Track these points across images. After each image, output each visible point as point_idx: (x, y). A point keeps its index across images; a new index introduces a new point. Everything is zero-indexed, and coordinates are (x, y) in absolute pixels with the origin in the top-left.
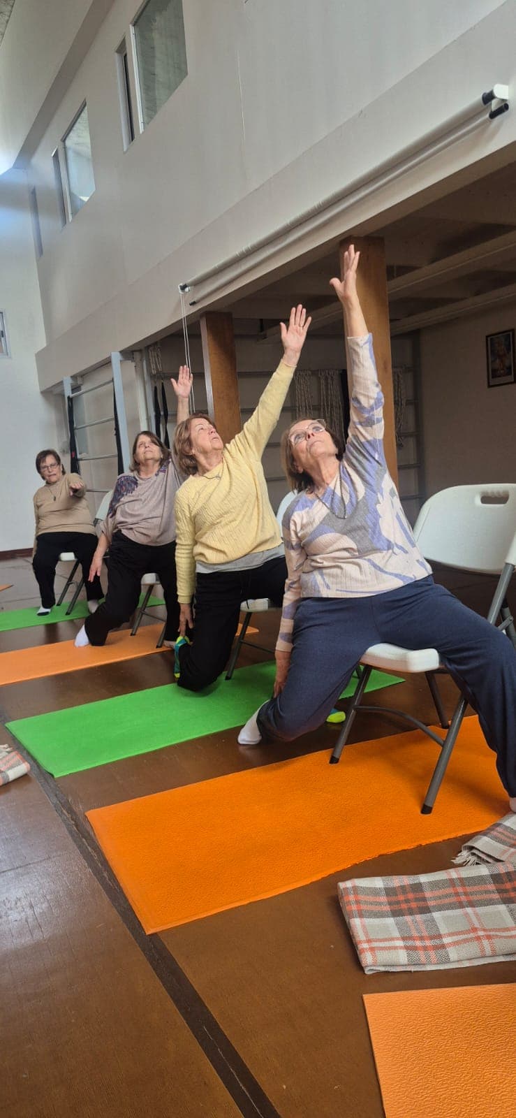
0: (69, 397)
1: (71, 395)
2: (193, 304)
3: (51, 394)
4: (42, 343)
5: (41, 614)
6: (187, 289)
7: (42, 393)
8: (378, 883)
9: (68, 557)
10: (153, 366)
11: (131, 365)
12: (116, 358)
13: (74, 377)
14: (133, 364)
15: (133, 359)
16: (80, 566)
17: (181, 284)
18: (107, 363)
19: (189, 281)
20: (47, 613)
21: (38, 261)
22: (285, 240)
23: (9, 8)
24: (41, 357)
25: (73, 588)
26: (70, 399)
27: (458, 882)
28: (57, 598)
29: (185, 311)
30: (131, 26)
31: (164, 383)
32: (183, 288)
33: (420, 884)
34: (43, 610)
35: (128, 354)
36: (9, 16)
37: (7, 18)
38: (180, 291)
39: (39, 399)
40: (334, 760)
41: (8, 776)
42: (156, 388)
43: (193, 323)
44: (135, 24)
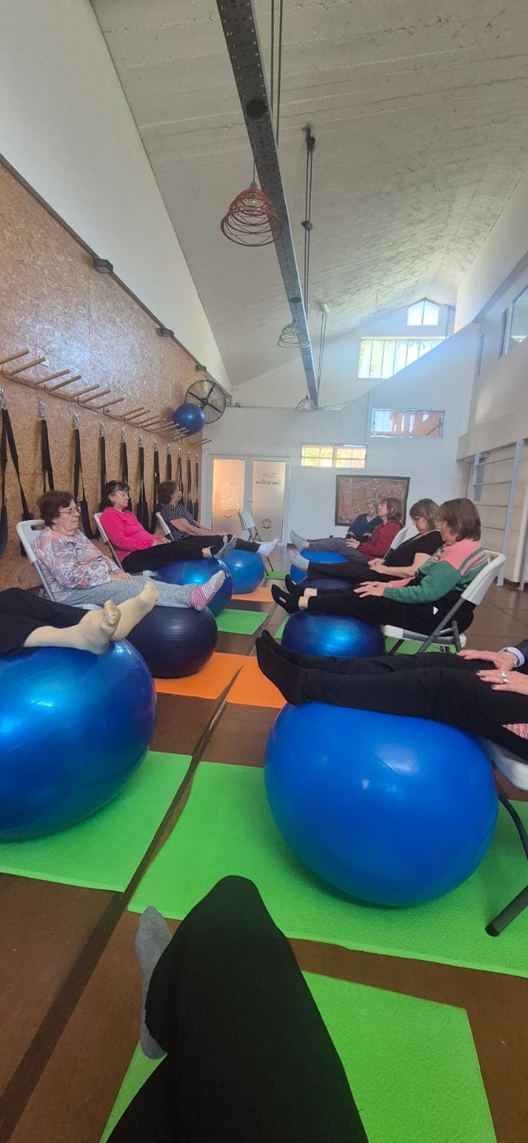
39: (454, 463)
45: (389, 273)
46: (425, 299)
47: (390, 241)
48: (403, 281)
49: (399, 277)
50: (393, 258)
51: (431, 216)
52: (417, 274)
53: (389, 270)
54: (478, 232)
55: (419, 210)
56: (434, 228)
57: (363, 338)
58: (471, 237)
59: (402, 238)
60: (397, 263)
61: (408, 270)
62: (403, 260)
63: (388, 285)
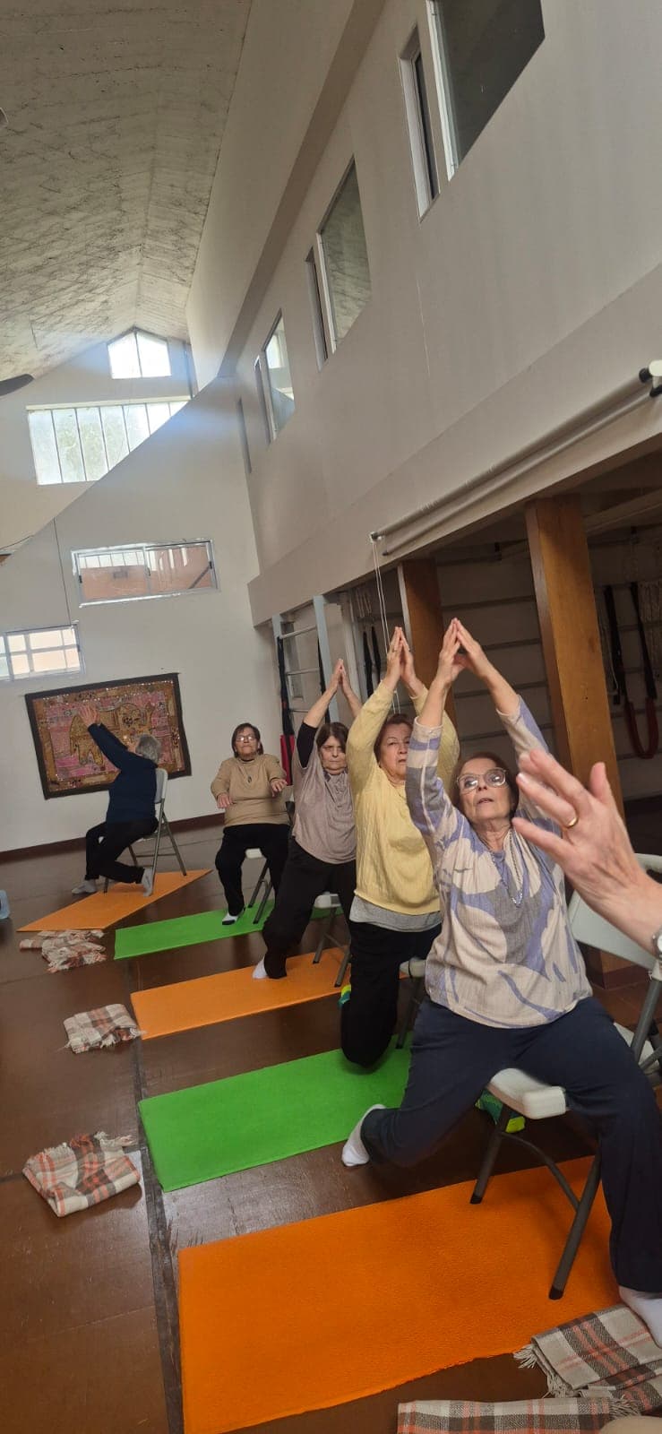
0: (278, 638)
1: (282, 637)
2: (386, 554)
3: (264, 628)
4: (255, 571)
5: (226, 923)
6: (380, 538)
7: (255, 627)
8: (443, 1409)
9: (254, 854)
10: (361, 609)
11: (336, 609)
12: (319, 601)
13: (283, 615)
14: (339, 607)
15: (338, 602)
16: (268, 870)
17: (373, 533)
18: (310, 604)
19: (380, 530)
20: (233, 922)
21: (248, 479)
22: (466, 499)
23: (205, 207)
24: (254, 586)
25: (263, 888)
26: (280, 641)
27: (537, 1421)
28: (247, 902)
29: (378, 563)
30: (317, 234)
31: (376, 627)
32: (375, 537)
33: (493, 1417)
34: (229, 917)
35: (332, 596)
36: (205, 216)
37: (203, 218)
38: (372, 541)
39: (253, 633)
40: (476, 1199)
41: (114, 1188)
42: (365, 634)
43: (389, 573)
44: (322, 232)
45: (43, 292)
46: (135, 330)
47: (21, 240)
48: (76, 303)
49: (66, 298)
50: (39, 268)
51: (86, 200)
52: (98, 291)
53: (41, 287)
54: (183, 224)
55: (59, 191)
56: (100, 217)
57: (28, 408)
58: (175, 232)
59: (44, 235)
60: (51, 275)
61: (79, 285)
62: (61, 269)
63: (48, 312)
